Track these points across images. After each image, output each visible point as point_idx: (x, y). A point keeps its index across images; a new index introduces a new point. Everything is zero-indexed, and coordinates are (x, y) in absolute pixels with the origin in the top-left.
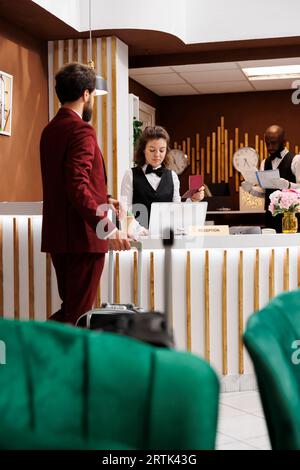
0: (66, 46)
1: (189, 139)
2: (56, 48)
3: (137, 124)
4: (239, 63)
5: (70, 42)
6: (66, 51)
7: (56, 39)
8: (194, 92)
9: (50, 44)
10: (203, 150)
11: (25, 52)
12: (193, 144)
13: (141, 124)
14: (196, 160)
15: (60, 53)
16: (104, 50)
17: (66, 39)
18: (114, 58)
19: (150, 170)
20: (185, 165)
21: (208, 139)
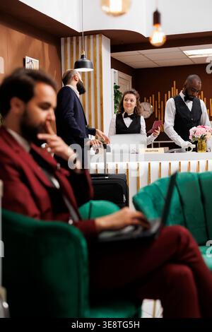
0: (72, 40)
1: (153, 96)
2: (66, 42)
3: (116, 87)
4: (181, 48)
5: (75, 38)
6: (72, 44)
7: (66, 36)
8: (156, 66)
9: (62, 39)
10: (162, 102)
11: (46, 45)
12: (156, 99)
13: (119, 87)
14: (158, 109)
15: (69, 45)
16: (95, 43)
17: (72, 36)
18: (100, 48)
19: (126, 116)
20: (151, 112)
21: (166, 95)
